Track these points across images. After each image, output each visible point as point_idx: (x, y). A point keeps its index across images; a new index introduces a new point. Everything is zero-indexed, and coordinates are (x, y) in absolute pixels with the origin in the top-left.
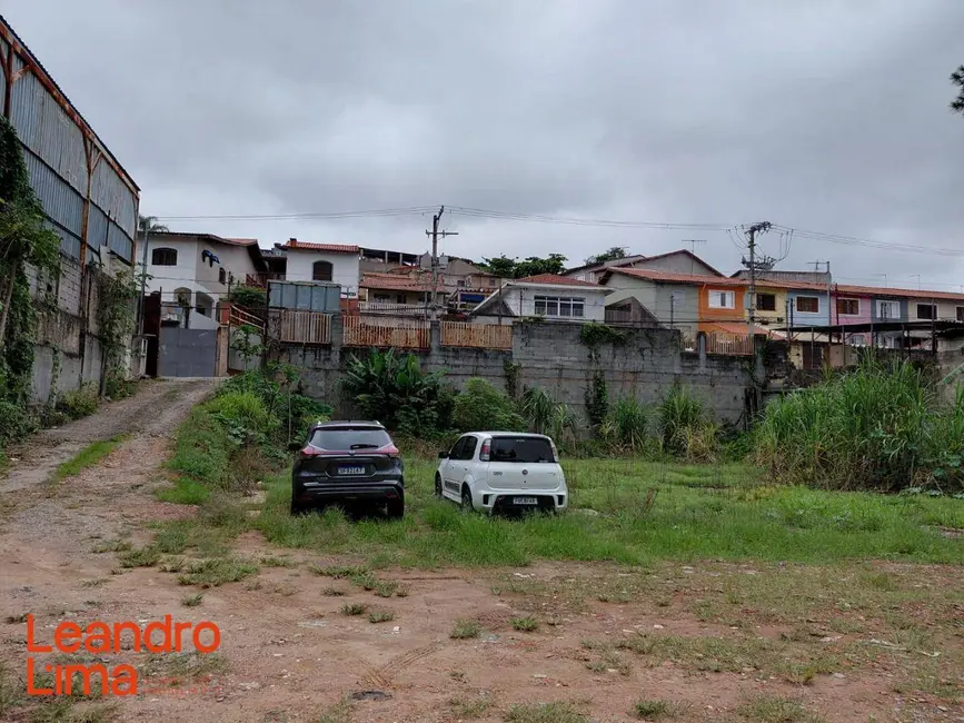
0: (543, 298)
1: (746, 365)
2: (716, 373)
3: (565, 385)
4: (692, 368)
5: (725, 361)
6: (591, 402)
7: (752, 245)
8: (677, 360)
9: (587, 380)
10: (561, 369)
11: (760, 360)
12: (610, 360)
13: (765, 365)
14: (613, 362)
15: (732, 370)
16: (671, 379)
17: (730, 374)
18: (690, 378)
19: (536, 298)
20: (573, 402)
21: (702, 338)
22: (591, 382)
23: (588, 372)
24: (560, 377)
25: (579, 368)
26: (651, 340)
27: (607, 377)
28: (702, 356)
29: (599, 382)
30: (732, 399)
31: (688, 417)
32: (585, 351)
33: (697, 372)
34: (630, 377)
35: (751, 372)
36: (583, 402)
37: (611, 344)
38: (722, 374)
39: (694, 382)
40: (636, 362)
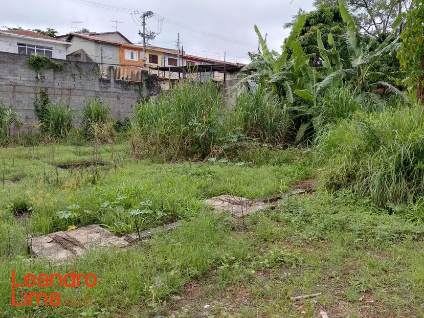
0: (25, 45)
1: (137, 87)
2: (120, 91)
3: (18, 96)
4: (107, 88)
5: (126, 85)
6: (40, 108)
7: (144, 24)
8: (97, 83)
9: (36, 94)
10: (15, 85)
11: (144, 85)
12: (52, 81)
13: (148, 88)
14: (54, 82)
15: (129, 90)
16: (93, 94)
17: (128, 92)
18: (105, 94)
19: (18, 44)
20: (26, 108)
21: (112, 70)
22: (38, 96)
23: (35, 88)
24: (14, 91)
25: (30, 85)
26: (79, 69)
27: (50, 91)
28: (112, 81)
29: (44, 95)
30: (130, 106)
31: (99, 117)
32: (32, 74)
33: (109, 90)
34: (67, 92)
35: (140, 91)
36: (33, 108)
37: (52, 70)
38: (124, 92)
39: (107, 97)
40: (69, 83)
